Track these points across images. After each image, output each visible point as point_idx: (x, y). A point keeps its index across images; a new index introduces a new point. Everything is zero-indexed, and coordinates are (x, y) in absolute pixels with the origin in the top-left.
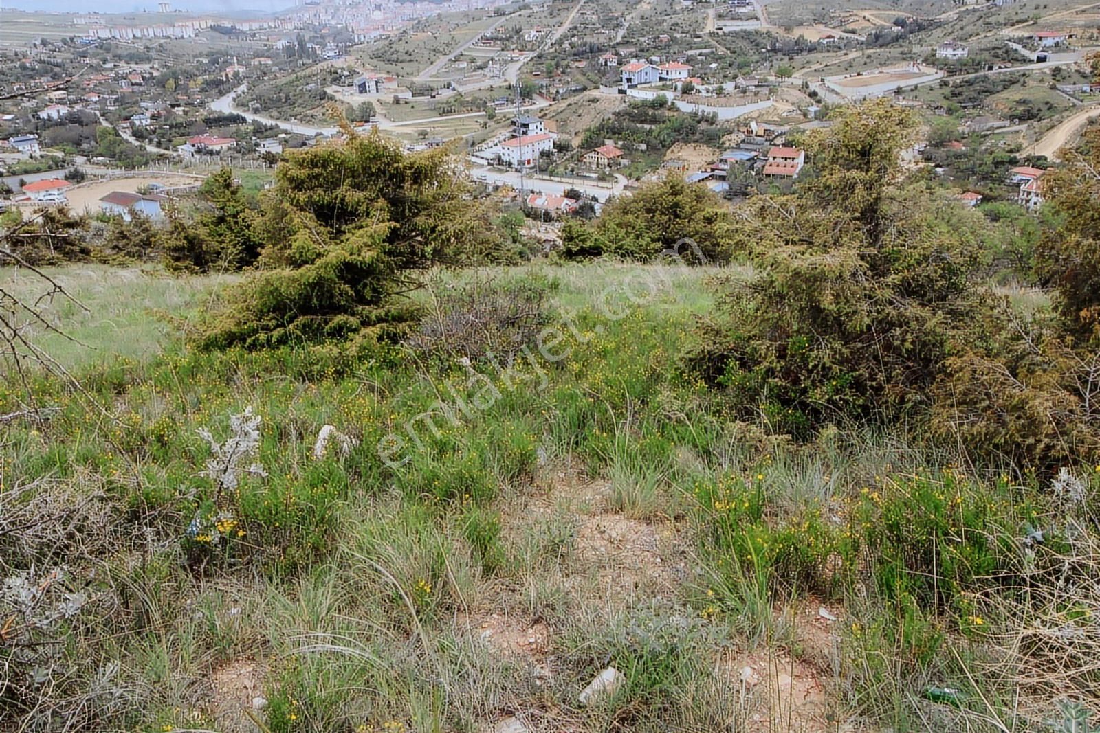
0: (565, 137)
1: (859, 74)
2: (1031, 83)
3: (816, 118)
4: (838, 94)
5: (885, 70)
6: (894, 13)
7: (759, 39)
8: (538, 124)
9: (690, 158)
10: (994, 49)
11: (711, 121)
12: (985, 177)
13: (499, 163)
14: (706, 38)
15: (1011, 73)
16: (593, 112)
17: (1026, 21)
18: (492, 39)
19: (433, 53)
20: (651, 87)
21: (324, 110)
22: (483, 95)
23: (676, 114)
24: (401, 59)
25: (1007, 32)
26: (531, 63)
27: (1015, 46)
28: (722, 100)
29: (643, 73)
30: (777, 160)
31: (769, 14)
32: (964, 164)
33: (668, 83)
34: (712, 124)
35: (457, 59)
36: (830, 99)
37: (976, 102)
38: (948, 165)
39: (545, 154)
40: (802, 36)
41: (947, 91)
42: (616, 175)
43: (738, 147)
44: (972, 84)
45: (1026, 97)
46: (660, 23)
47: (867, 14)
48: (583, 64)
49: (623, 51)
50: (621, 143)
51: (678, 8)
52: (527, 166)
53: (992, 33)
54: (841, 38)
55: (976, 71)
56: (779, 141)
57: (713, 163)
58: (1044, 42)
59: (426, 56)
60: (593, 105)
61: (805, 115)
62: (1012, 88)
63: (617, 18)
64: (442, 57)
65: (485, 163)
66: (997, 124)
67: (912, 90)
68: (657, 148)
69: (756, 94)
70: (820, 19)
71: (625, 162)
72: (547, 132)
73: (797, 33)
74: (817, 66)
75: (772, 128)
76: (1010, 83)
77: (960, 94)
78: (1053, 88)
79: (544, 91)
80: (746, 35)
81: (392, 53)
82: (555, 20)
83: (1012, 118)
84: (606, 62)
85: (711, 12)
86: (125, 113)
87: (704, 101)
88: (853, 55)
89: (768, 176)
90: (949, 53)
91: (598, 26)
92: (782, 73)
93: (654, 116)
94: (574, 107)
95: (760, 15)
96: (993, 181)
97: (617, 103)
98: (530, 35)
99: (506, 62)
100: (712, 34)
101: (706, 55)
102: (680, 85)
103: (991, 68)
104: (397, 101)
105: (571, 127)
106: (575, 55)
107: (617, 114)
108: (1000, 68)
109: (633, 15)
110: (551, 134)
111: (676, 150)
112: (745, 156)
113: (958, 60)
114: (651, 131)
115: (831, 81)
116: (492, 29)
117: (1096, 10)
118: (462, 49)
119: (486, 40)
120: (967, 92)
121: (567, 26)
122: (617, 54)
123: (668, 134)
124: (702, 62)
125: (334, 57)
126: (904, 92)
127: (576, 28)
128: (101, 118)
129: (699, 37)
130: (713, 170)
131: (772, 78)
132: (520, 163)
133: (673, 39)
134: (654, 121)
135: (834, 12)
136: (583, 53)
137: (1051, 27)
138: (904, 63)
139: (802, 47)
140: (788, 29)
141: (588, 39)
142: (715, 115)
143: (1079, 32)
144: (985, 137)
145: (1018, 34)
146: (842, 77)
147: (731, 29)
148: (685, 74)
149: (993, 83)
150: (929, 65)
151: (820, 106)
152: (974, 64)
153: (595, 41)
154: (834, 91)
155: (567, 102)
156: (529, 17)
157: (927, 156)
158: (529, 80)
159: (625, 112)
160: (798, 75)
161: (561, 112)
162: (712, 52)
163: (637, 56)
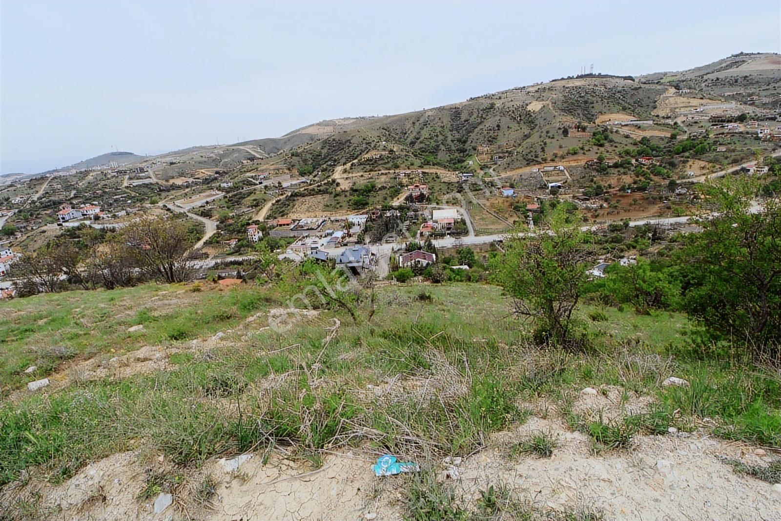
0: (27, 254)
1: (190, 198)
2: (258, 193)
4: (181, 207)
5: (201, 195)
6: (215, 169)
7: (152, 187)
8: (7, 251)
10: (243, 181)
12: (239, 232)
14: (124, 189)
15: (250, 190)
16: (43, 238)
17: (254, 169)
20: (77, 220)
23: (93, 230)
25: (248, 174)
26: (15, 216)
27: (251, 179)
28: (117, 220)
29: (71, 214)
31: (156, 175)
32: (231, 228)
33: (87, 216)
34: (113, 232)
36: (178, 211)
37: (238, 203)
38: (225, 230)
40: (173, 183)
41: (226, 200)
44: (236, 196)
45: (257, 198)
46: (97, 185)
47: (203, 171)
48: (49, 211)
49: (74, 202)
51: (109, 176)
52: (1, 275)
53: (243, 175)
54: (193, 182)
55: (237, 190)
58: (260, 177)
60: (43, 234)
62: (251, 195)
63: (73, 185)
66: (245, 210)
67: (213, 202)
69: (136, 214)
70: (182, 175)
72: (15, 253)
73: (171, 182)
74: (172, 197)
76: (249, 194)
77: (232, 200)
78: (265, 193)
79: (23, 230)
80: (146, 186)
82: (32, 191)
83: (252, 206)
85: (127, 176)
87: (106, 222)
88: (187, 190)
90: (225, 185)
91: (62, 190)
92: (153, 203)
93: (79, 234)
94: (31, 237)
95: (152, 175)
96: (242, 232)
97: (58, 231)
98: (16, 200)
100: (127, 187)
101: (125, 197)
102: (92, 216)
103: (242, 189)
105: (31, 248)
106: (43, 207)
107: (57, 237)
108: (246, 188)
109: (84, 182)
110: (18, 254)
113: (229, 187)
115: (177, 203)
117: (277, 164)
120: (235, 199)
121: (41, 192)
122: (71, 203)
124: (123, 200)
126: (210, 202)
127: (47, 193)
129: (120, 189)
131: (146, 206)
133: (105, 192)
134: (80, 236)
135: (188, 171)
136: (49, 206)
137: (262, 171)
138: (210, 191)
139: (174, 187)
140: (167, 181)
141: (52, 198)
142: (114, 228)
143: (272, 172)
144: (242, 215)
145: (251, 175)
146: (183, 200)
147: (137, 184)
148: (97, 210)
149: (244, 194)
150: (219, 190)
151: (171, 214)
152: (236, 188)
153: (56, 199)
154: (179, 207)
155: (27, 235)
156: (15, 190)
157: (218, 227)
158: (12, 225)
159: (62, 235)
160: (163, 202)
161: (23, 241)
162: (128, 196)
163: (84, 203)
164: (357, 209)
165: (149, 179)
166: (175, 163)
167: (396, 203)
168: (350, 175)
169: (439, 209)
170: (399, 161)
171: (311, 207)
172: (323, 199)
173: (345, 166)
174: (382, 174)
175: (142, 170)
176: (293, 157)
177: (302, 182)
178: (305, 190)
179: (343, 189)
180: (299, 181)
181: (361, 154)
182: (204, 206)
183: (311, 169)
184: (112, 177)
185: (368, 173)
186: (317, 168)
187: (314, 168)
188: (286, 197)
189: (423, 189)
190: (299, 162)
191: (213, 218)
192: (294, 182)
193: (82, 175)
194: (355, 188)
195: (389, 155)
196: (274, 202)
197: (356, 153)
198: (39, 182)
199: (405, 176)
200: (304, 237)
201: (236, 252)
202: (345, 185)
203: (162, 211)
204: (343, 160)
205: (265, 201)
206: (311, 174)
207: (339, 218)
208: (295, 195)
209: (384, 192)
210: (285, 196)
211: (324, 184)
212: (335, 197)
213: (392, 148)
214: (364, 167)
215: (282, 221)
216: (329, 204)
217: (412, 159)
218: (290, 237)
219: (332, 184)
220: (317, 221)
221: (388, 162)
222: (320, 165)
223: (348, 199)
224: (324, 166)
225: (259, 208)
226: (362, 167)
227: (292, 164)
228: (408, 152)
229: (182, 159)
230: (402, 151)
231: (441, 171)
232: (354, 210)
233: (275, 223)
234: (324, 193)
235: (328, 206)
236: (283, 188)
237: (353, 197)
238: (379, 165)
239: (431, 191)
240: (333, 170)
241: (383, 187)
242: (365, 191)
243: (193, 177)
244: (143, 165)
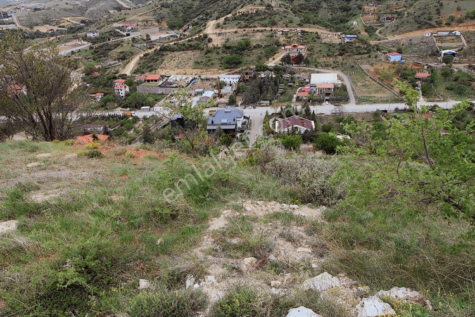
1: (55, 47)
2: (125, 45)
5: (67, 44)
6: (80, 18)
7: (16, 33)
10: (110, 32)
12: (105, 85)
15: (117, 41)
17: (121, 20)
25: (115, 25)
27: (118, 30)
31: (20, 21)
32: (97, 81)
37: (104, 55)
38: (91, 83)
40: (38, 30)
41: (93, 51)
44: (102, 47)
45: (124, 51)
47: (68, 19)
53: (110, 25)
54: (58, 30)
55: (104, 41)
58: (128, 28)
62: (118, 47)
66: (112, 63)
67: (78, 52)
70: (47, 22)
73: (36, 29)
74: (36, 45)
76: (117, 45)
77: (98, 52)
78: (133, 46)
80: (10, 32)
83: (119, 59)
88: (52, 38)
90: (91, 35)
96: (108, 87)
103: (109, 40)
108: (113, 39)
113: (96, 38)
117: (146, 15)
120: (101, 51)
126: (75, 53)
135: (52, 19)
137: (130, 21)
138: (75, 40)
139: (38, 35)
140: (31, 28)
143: (140, 23)
144: (108, 68)
145: (119, 25)
149: (111, 46)
150: (84, 40)
152: (102, 38)
157: (84, 80)
164: (229, 68)
166: (39, 9)
167: (271, 63)
168: (224, 31)
169: (318, 72)
170: (277, 18)
171: (180, 63)
172: (194, 55)
173: (218, 21)
174: (258, 31)
175: (5, 15)
176: (163, 8)
177: (172, 36)
178: (175, 44)
179: (215, 45)
180: (168, 35)
181: (235, 8)
182: (69, 57)
183: (181, 22)
185: (242, 30)
186: (188, 22)
187: (185, 22)
188: (155, 51)
189: (301, 49)
190: (169, 13)
191: (78, 70)
192: (164, 35)
194: (228, 45)
195: (267, 11)
196: (142, 55)
197: (230, 7)
199: (282, 34)
200: (172, 95)
201: (102, 106)
202: (217, 41)
204: (216, 14)
205: (132, 54)
206: (181, 27)
207: (209, 76)
208: (164, 49)
209: (258, 51)
210: (153, 50)
211: (196, 38)
212: (206, 53)
213: (270, 3)
214: (239, 23)
215: (150, 76)
216: (199, 61)
217: (291, 16)
218: (158, 94)
219: (203, 40)
220: (187, 78)
221: (265, 18)
222: (190, 18)
223: (220, 57)
224: (196, 20)
225: (125, 61)
226: (236, 22)
227: (161, 16)
228: (286, 8)
230: (280, 6)
231: (322, 32)
232: (226, 69)
233: (142, 77)
234: (195, 49)
235: (199, 63)
236: (151, 42)
237: (225, 55)
238: (256, 21)
239: (310, 53)
240: (206, 25)
241: (258, 45)
242: (238, 49)
243: (58, 26)
244: (6, 10)
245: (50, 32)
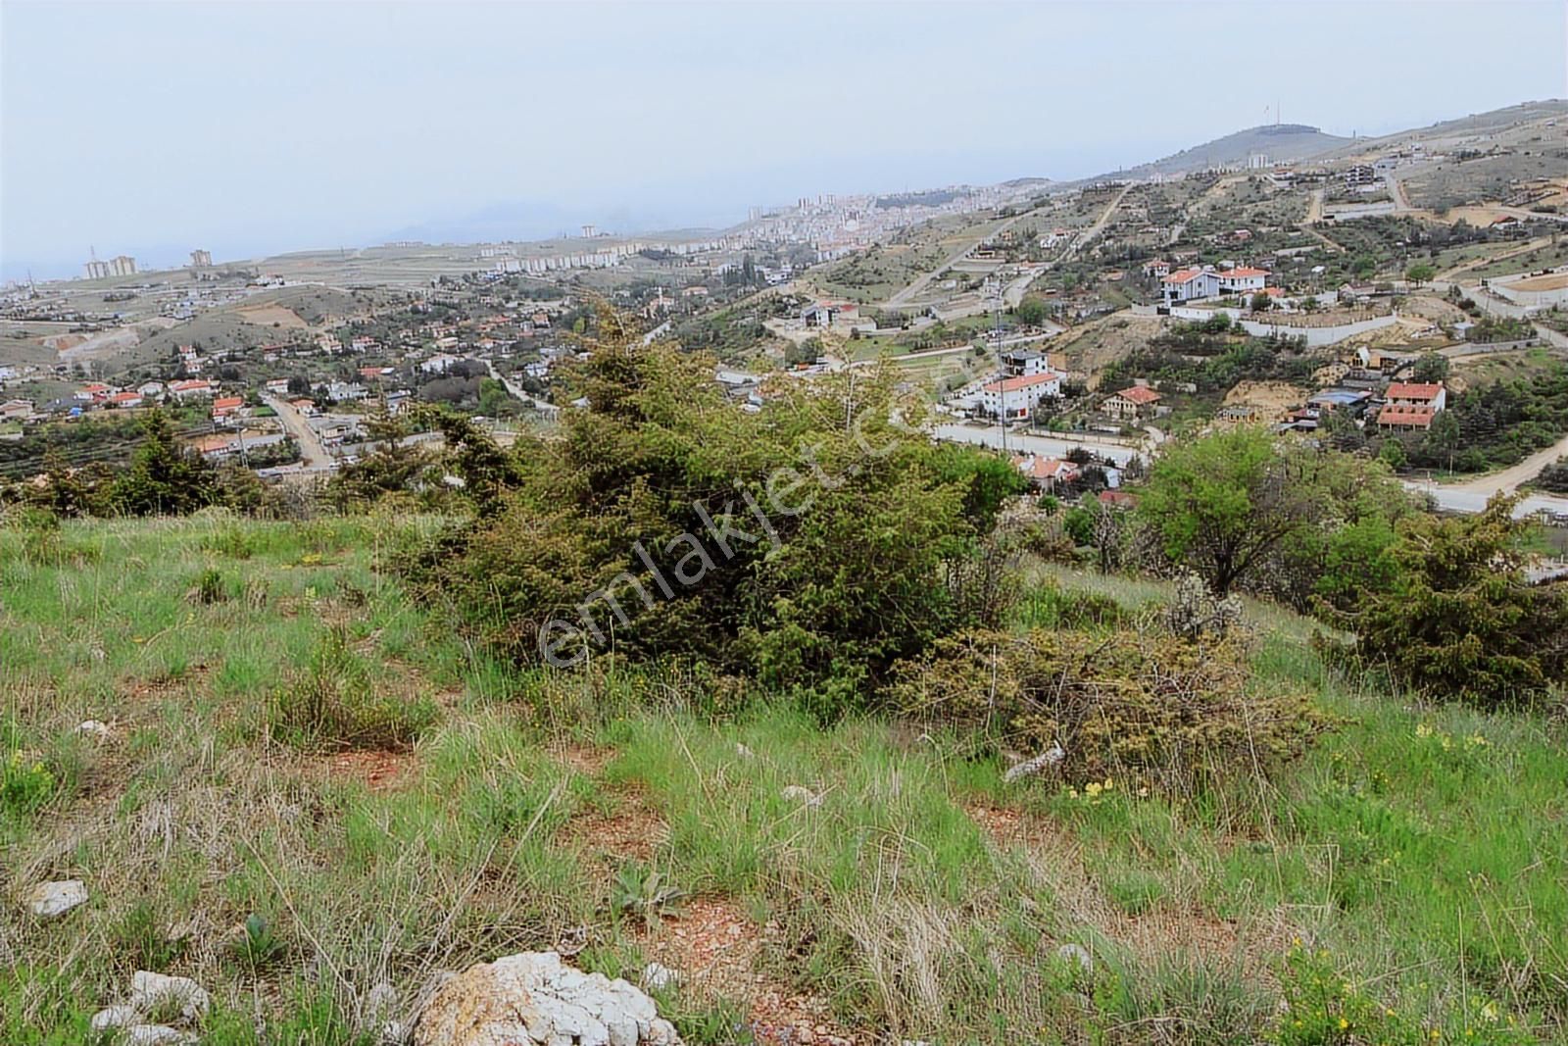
0: (1077, 376)
1: (1546, 272)
3: (1468, 340)
4: (1510, 302)
7: (1393, 228)
8: (1039, 360)
9: (1264, 402)
11: (1298, 347)
13: (981, 415)
14: (1308, 231)
16: (1119, 341)
18: (993, 248)
19: (910, 270)
20: (1207, 303)
21: (759, 351)
22: (971, 324)
23: (1243, 339)
24: (867, 280)
26: (1045, 278)
28: (1314, 318)
29: (1196, 285)
30: (1400, 403)
31: (1410, 191)
33: (1233, 296)
34: (1298, 353)
35: (944, 276)
36: (1496, 311)
39: (1047, 401)
40: (1462, 221)
42: (1148, 428)
43: (1339, 385)
46: (1238, 214)
48: (1119, 275)
49: (1178, 256)
50: (1157, 382)
51: (1268, 191)
52: (1019, 417)
54: (1529, 220)
56: (1404, 375)
57: (1298, 408)
59: (902, 275)
60: (1120, 331)
61: (1450, 335)
63: (1175, 211)
64: (922, 274)
65: (962, 414)
68: (1212, 392)
69: (1370, 307)
70: (1494, 194)
71: (1163, 409)
72: (1052, 370)
73: (1454, 217)
74: (1478, 263)
75: (1393, 355)
79: (1059, 315)
80: (1372, 224)
81: (857, 273)
82: (1084, 218)
84: (1152, 272)
85: (1318, 195)
86: (519, 362)
87: (1284, 320)
88: (1536, 244)
89: (1385, 426)
91: (1146, 222)
92: (1416, 276)
93: (1208, 343)
94: (1092, 335)
95: (1395, 194)
97: (1155, 327)
98: (1048, 239)
99: (1010, 277)
100: (1316, 226)
101: (1307, 255)
102: (1249, 298)
104: (856, 335)
105: (1086, 363)
106: (1108, 263)
107: (1153, 343)
109: (1200, 205)
110: (1058, 374)
111: (1241, 392)
112: (1347, 398)
114: (1201, 367)
115: (1497, 284)
116: (995, 236)
118: (950, 264)
119: (985, 251)
121: (1101, 225)
122: (1170, 259)
123: (1229, 370)
124: (1300, 265)
125: (781, 282)
127: (1113, 227)
128: (492, 370)
129: (1297, 230)
130: (1296, 419)
131: (1398, 284)
132: (1012, 413)
133: (1257, 236)
134: (1208, 350)
135: (1518, 183)
136: (1119, 260)
139: (1462, 235)
140: (1441, 212)
141: (1128, 242)
142: (1302, 341)
146: (1518, 277)
147: (1347, 216)
148: (1260, 282)
151: (1477, 321)
153: (1138, 243)
154: (1502, 298)
155: (1083, 329)
156: (1049, 216)
158: (1041, 301)
159: (1166, 340)
160: (1444, 277)
161: (1074, 342)
162: (1317, 250)
163: (1200, 262)
165: (1387, 204)
166: (1476, 154)
175: (1367, 176)
184: (1276, 194)
193: (1199, 186)
198: (1101, 198)
203: (1445, 306)
229: (1504, 140)
243: (1533, 205)
244: (1369, 160)
245: (1501, 227)
